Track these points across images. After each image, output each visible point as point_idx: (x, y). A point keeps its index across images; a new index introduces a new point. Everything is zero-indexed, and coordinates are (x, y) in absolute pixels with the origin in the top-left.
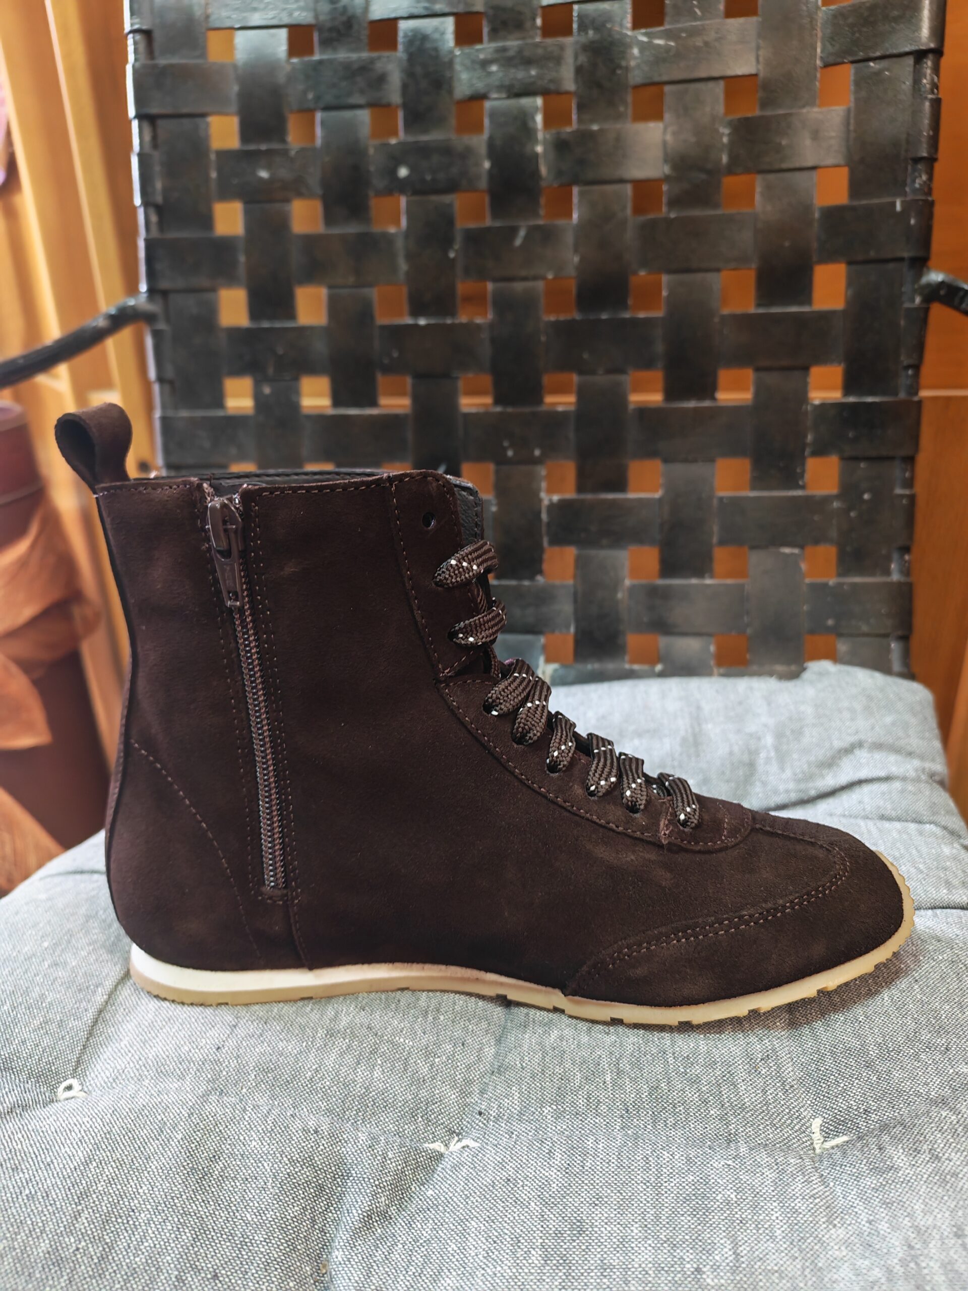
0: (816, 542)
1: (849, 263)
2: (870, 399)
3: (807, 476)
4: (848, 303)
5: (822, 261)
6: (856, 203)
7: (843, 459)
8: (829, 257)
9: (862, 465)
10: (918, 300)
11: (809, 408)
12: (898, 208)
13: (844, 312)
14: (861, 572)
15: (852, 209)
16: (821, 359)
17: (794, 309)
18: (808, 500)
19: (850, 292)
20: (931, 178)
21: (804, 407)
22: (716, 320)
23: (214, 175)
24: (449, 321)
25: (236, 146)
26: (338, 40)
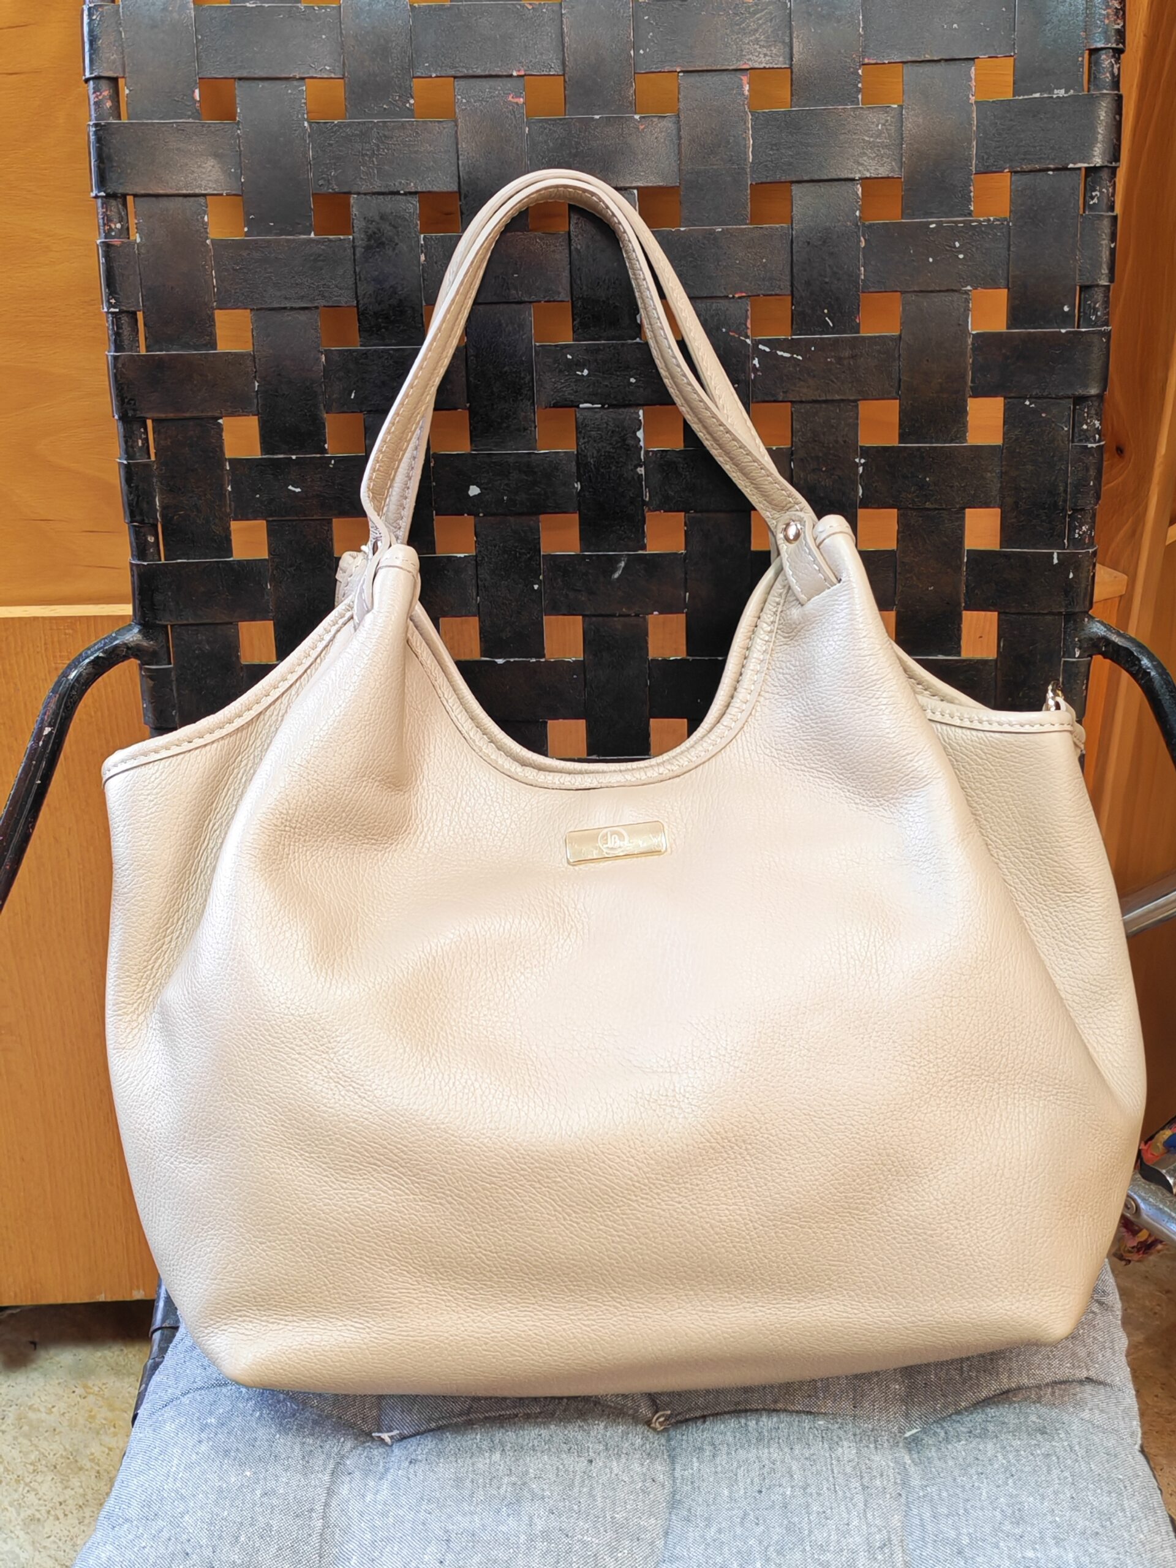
1: (1000, 613)
4: (999, 653)
5: (971, 608)
6: (1007, 550)
8: (979, 605)
10: (1077, 654)
12: (1055, 561)
13: (996, 660)
15: (1006, 556)
17: (941, 657)
19: (1002, 643)
20: (1092, 529)
23: (229, 488)
24: (534, 660)
25: (257, 454)
26: (386, 328)
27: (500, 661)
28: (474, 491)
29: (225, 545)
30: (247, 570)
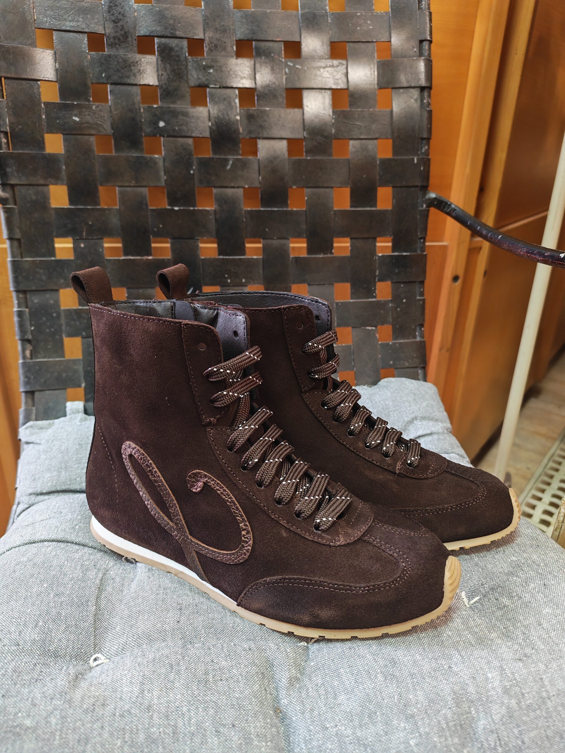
0: (383, 324)
1: (393, 187)
2: (405, 254)
3: (377, 292)
4: (393, 206)
5: (381, 185)
6: (396, 158)
7: (392, 282)
8: (384, 184)
9: (402, 286)
10: (424, 206)
11: (377, 258)
12: (416, 161)
13: (392, 210)
14: (404, 337)
15: (394, 160)
16: (381, 234)
17: (369, 209)
18: (378, 302)
19: (394, 202)
20: (429, 148)
21: (375, 257)
22: (332, 213)
23: (44, 117)
24: (192, 208)
25: (58, 100)
26: (119, 45)
27: (176, 208)
28: (162, 124)
29: (41, 144)
30: (52, 159)
